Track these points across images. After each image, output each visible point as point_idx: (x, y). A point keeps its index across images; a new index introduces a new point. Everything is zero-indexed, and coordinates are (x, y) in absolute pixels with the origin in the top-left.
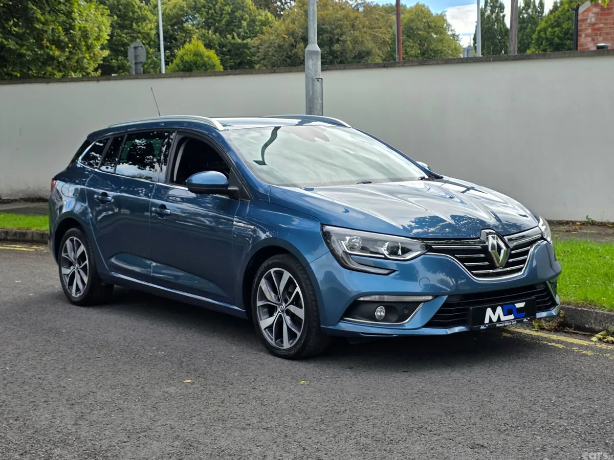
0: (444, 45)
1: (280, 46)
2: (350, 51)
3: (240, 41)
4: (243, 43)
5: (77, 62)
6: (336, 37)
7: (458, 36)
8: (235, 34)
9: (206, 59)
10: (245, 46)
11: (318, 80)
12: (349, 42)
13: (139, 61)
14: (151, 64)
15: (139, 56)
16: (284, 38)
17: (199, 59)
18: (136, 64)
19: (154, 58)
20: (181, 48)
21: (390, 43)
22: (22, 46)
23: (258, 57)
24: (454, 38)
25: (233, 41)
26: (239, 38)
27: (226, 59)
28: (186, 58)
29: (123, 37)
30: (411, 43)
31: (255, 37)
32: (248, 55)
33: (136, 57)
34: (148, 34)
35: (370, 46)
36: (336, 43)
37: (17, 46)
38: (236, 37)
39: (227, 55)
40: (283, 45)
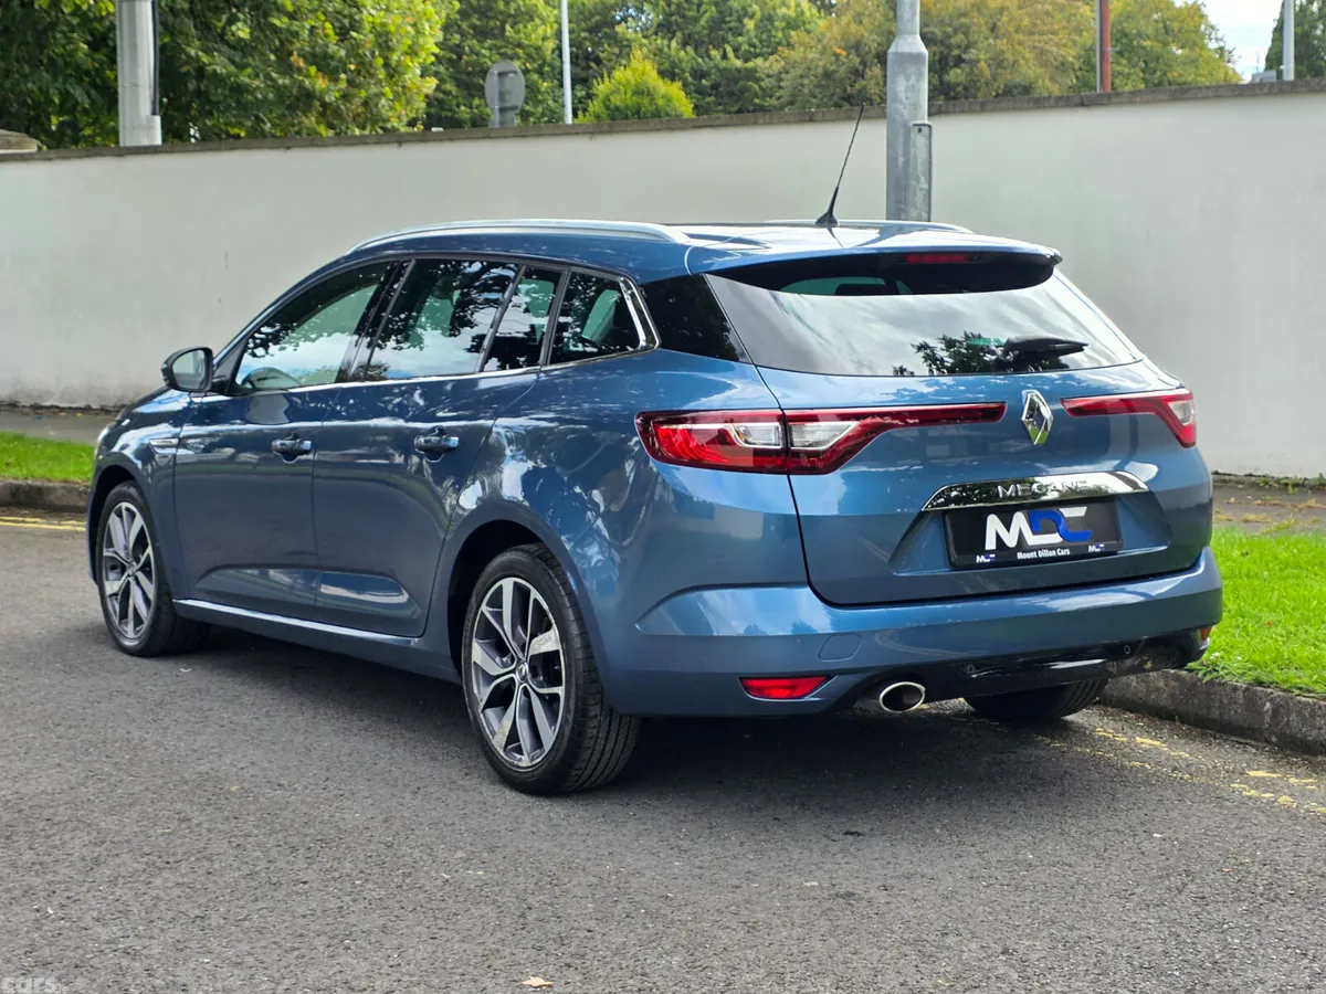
0: (1201, 72)
1: (827, 75)
2: (987, 84)
3: (738, 63)
4: (746, 69)
5: (366, 104)
6: (956, 52)
7: (1230, 52)
8: (729, 49)
9: (661, 102)
10: (751, 74)
11: (920, 130)
12: (982, 63)
13: (508, 105)
14: (543, 115)
15: (509, 92)
16: (837, 56)
17: (646, 101)
18: (502, 110)
19: (550, 102)
20: (606, 79)
21: (1077, 67)
22: (241, 67)
23: (779, 98)
24: (1222, 56)
25: (723, 64)
26: (738, 58)
27: (708, 103)
28: (616, 100)
29: (484, 56)
30: (1125, 66)
31: (772, 54)
32: (756, 96)
33: (502, 96)
34: (538, 49)
35: (1031, 72)
36: (956, 66)
37: (232, 68)
38: (731, 54)
39: (710, 95)
40: (834, 72)
